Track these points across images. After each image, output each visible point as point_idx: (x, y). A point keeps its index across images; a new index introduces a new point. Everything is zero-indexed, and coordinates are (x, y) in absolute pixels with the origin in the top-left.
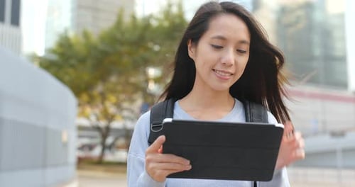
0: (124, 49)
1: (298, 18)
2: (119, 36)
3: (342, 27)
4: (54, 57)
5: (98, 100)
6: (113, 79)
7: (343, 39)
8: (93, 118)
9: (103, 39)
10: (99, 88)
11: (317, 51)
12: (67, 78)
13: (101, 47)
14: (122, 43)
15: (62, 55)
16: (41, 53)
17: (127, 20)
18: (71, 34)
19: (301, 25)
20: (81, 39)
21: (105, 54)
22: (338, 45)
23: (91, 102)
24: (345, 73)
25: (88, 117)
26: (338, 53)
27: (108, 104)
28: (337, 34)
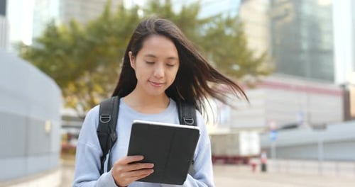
0: (112, 40)
1: (287, 10)
2: (106, 27)
3: (331, 21)
4: (41, 47)
5: (85, 91)
6: (100, 69)
7: (331, 33)
8: (80, 108)
9: (89, 30)
10: (86, 79)
11: (305, 46)
12: (53, 68)
13: (88, 38)
14: (109, 35)
15: (48, 45)
16: (28, 42)
17: (114, 11)
18: (59, 24)
19: (289, 19)
20: (68, 29)
21: (92, 45)
22: (326, 39)
23: (78, 92)
24: (332, 67)
25: (74, 108)
26: (325, 47)
27: (95, 94)
28: (324, 28)
